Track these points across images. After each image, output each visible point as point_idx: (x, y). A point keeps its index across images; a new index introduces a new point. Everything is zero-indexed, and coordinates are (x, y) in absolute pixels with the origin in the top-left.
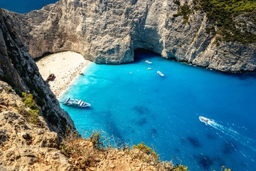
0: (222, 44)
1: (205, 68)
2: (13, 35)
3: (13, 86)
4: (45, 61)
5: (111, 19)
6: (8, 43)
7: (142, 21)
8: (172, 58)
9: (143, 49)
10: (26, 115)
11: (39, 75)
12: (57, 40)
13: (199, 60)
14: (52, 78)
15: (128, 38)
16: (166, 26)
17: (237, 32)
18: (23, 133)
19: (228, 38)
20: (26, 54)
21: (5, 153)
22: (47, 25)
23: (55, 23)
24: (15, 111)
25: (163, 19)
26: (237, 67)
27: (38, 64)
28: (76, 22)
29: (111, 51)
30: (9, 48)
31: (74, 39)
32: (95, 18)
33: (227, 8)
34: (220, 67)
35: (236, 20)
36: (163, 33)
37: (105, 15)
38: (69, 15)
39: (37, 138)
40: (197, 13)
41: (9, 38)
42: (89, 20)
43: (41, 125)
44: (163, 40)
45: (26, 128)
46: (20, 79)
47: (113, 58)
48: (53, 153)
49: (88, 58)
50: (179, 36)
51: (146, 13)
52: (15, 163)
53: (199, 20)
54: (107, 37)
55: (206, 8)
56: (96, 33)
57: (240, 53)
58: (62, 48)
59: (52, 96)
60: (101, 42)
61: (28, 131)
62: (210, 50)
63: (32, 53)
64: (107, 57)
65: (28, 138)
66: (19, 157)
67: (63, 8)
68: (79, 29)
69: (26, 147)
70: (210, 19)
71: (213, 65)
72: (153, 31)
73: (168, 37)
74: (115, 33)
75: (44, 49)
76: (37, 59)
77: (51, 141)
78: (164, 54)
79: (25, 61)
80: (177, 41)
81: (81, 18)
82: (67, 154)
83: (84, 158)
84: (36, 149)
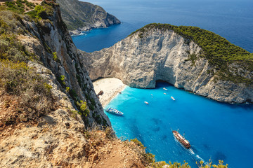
0: (219, 82)
1: (205, 97)
2: (81, 65)
4: (98, 82)
5: (143, 60)
6: (77, 70)
7: (163, 62)
8: (181, 88)
9: (162, 80)
10: (71, 113)
11: (93, 91)
12: (108, 70)
13: (200, 91)
14: (101, 93)
15: (152, 73)
16: (179, 67)
17: (231, 75)
18: (66, 122)
19: (223, 78)
20: (87, 77)
21: (54, 130)
22: (103, 60)
23: (108, 60)
25: (177, 62)
26: (229, 99)
27: (94, 84)
28: (120, 60)
29: (141, 80)
30: (78, 73)
31: (118, 70)
32: (133, 58)
33: (224, 57)
34: (217, 98)
35: (230, 66)
36: (177, 71)
37: (139, 56)
38: (116, 55)
39: (73, 126)
40: (201, 60)
41: (79, 67)
42: (129, 59)
43: (77, 119)
44: (176, 75)
45: (69, 119)
46: (81, 92)
47: (142, 84)
48: (78, 134)
49: (126, 83)
50: (188, 74)
51: (166, 58)
52: (57, 136)
53: (203, 65)
54: (139, 71)
55: (208, 57)
56: (132, 68)
57: (232, 89)
58: (110, 75)
59: (100, 105)
60: (135, 73)
61: (69, 122)
62: (209, 85)
63: (91, 77)
64: (137, 83)
65: (68, 125)
66: (60, 134)
67: (114, 51)
68: (122, 64)
69: (65, 129)
70: (211, 64)
71: (211, 96)
72: (170, 70)
73: (180, 74)
74: (144, 69)
75: (99, 75)
76: (93, 81)
77: (80, 128)
78: (176, 85)
79: (86, 81)
80: (186, 77)
81: (124, 58)
82: (88, 137)
84: (71, 131)
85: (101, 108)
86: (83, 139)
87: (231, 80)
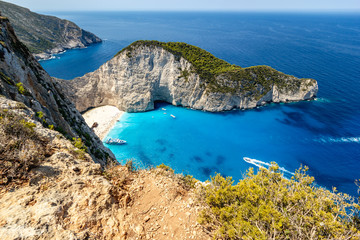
0: (210, 94)
1: (200, 110)
2: (62, 96)
3: (64, 134)
4: (89, 113)
5: (136, 81)
6: (58, 102)
7: (158, 82)
8: (180, 106)
9: (160, 101)
10: (75, 153)
11: (85, 124)
12: (97, 98)
13: (197, 106)
14: (95, 125)
15: (148, 94)
16: (174, 84)
17: (219, 86)
18: (73, 167)
19: (213, 90)
20: (74, 109)
21: (59, 184)
22: (89, 87)
23: (95, 86)
24: (66, 152)
25: (171, 80)
26: (220, 108)
27: (84, 116)
28: (111, 84)
29: (138, 103)
30: (60, 106)
31: (110, 96)
32: (125, 81)
33: (212, 71)
34: (211, 109)
35: (218, 78)
36: (172, 90)
37: (131, 78)
38: (105, 80)
39: (85, 169)
40: (193, 75)
41: (59, 98)
42: (120, 83)
43: (87, 160)
44: (173, 93)
45: (75, 163)
46: (71, 128)
47: (140, 108)
48: (97, 179)
49: (122, 109)
50: (183, 90)
51: (160, 76)
52: (68, 190)
53: (194, 79)
54: (134, 94)
55: (199, 71)
56: (126, 91)
57: (221, 99)
58: (101, 104)
59: (97, 138)
60: (130, 97)
61: (77, 166)
62: (203, 99)
63: (78, 108)
64: (135, 107)
65: (77, 170)
66: (70, 185)
67: (100, 75)
68: (113, 89)
69: (76, 177)
70: (201, 78)
71: (206, 108)
72: (166, 88)
73: (176, 91)
74: (139, 91)
75: (88, 105)
76: (83, 113)
77: (96, 170)
78: (174, 103)
79: (73, 115)
80: (182, 94)
81: (114, 82)
82: (109, 178)
83: (122, 179)
84: (84, 178)
85: (99, 142)
86: (106, 183)
87: (220, 91)
